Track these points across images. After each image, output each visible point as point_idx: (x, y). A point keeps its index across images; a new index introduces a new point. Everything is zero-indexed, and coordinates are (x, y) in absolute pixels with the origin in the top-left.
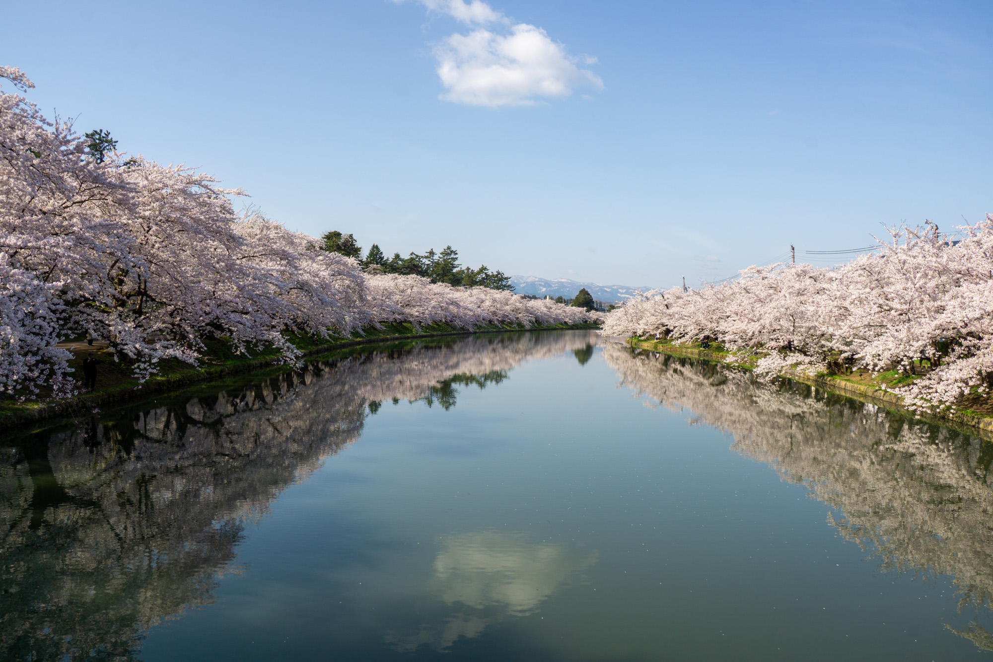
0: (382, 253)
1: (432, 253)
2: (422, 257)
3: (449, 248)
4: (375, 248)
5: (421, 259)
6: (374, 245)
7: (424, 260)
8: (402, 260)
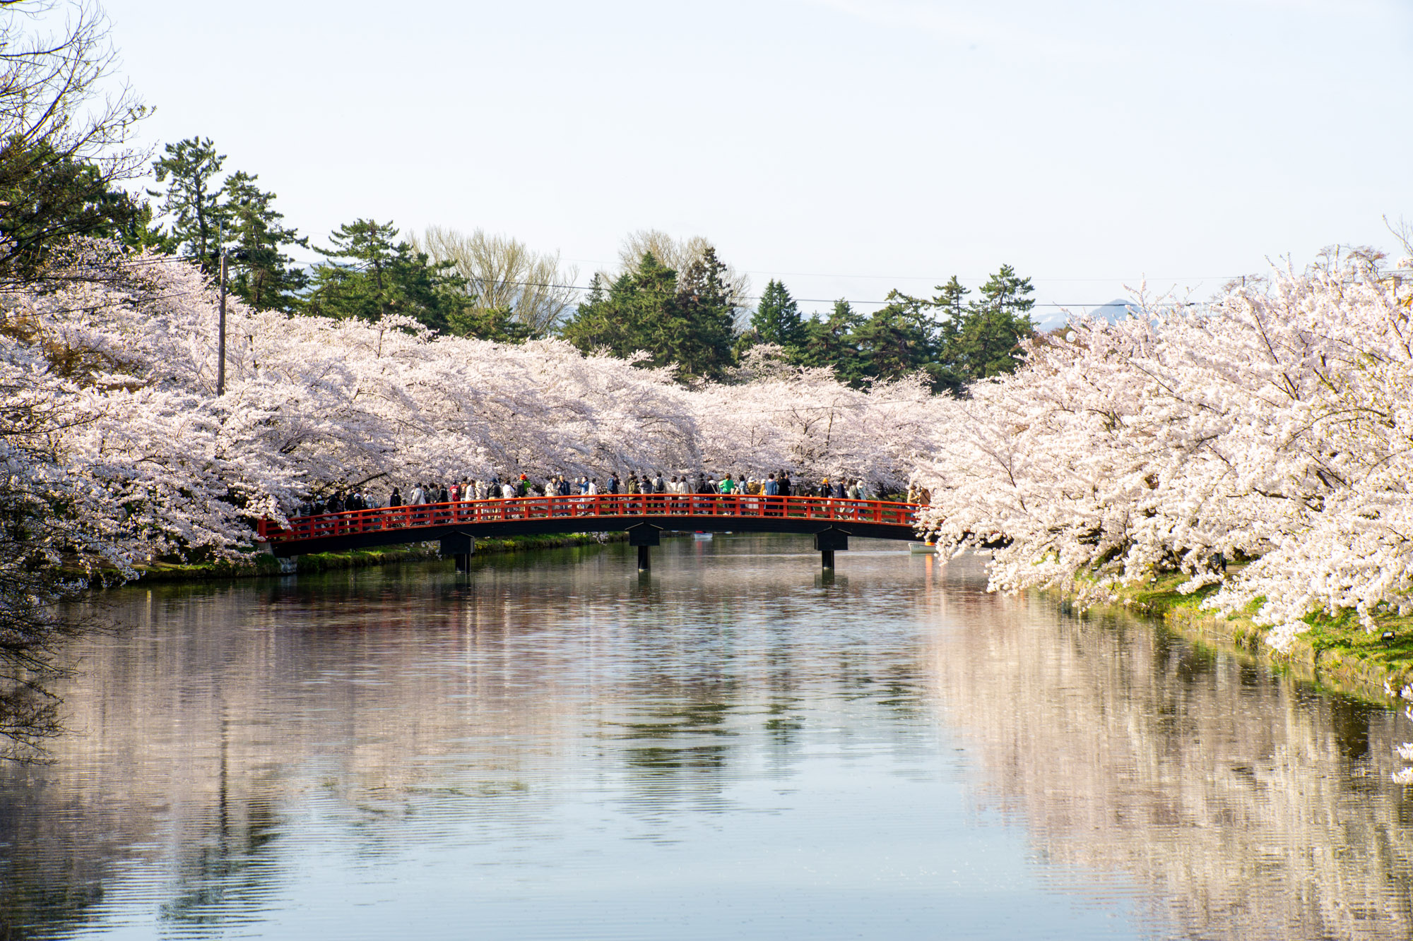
0: (794, 305)
1: (954, 290)
2: (924, 303)
3: (1006, 272)
4: (777, 290)
5: (921, 311)
6: (772, 284)
7: (928, 313)
8: (858, 320)
